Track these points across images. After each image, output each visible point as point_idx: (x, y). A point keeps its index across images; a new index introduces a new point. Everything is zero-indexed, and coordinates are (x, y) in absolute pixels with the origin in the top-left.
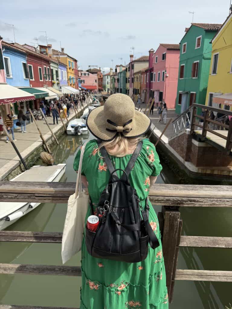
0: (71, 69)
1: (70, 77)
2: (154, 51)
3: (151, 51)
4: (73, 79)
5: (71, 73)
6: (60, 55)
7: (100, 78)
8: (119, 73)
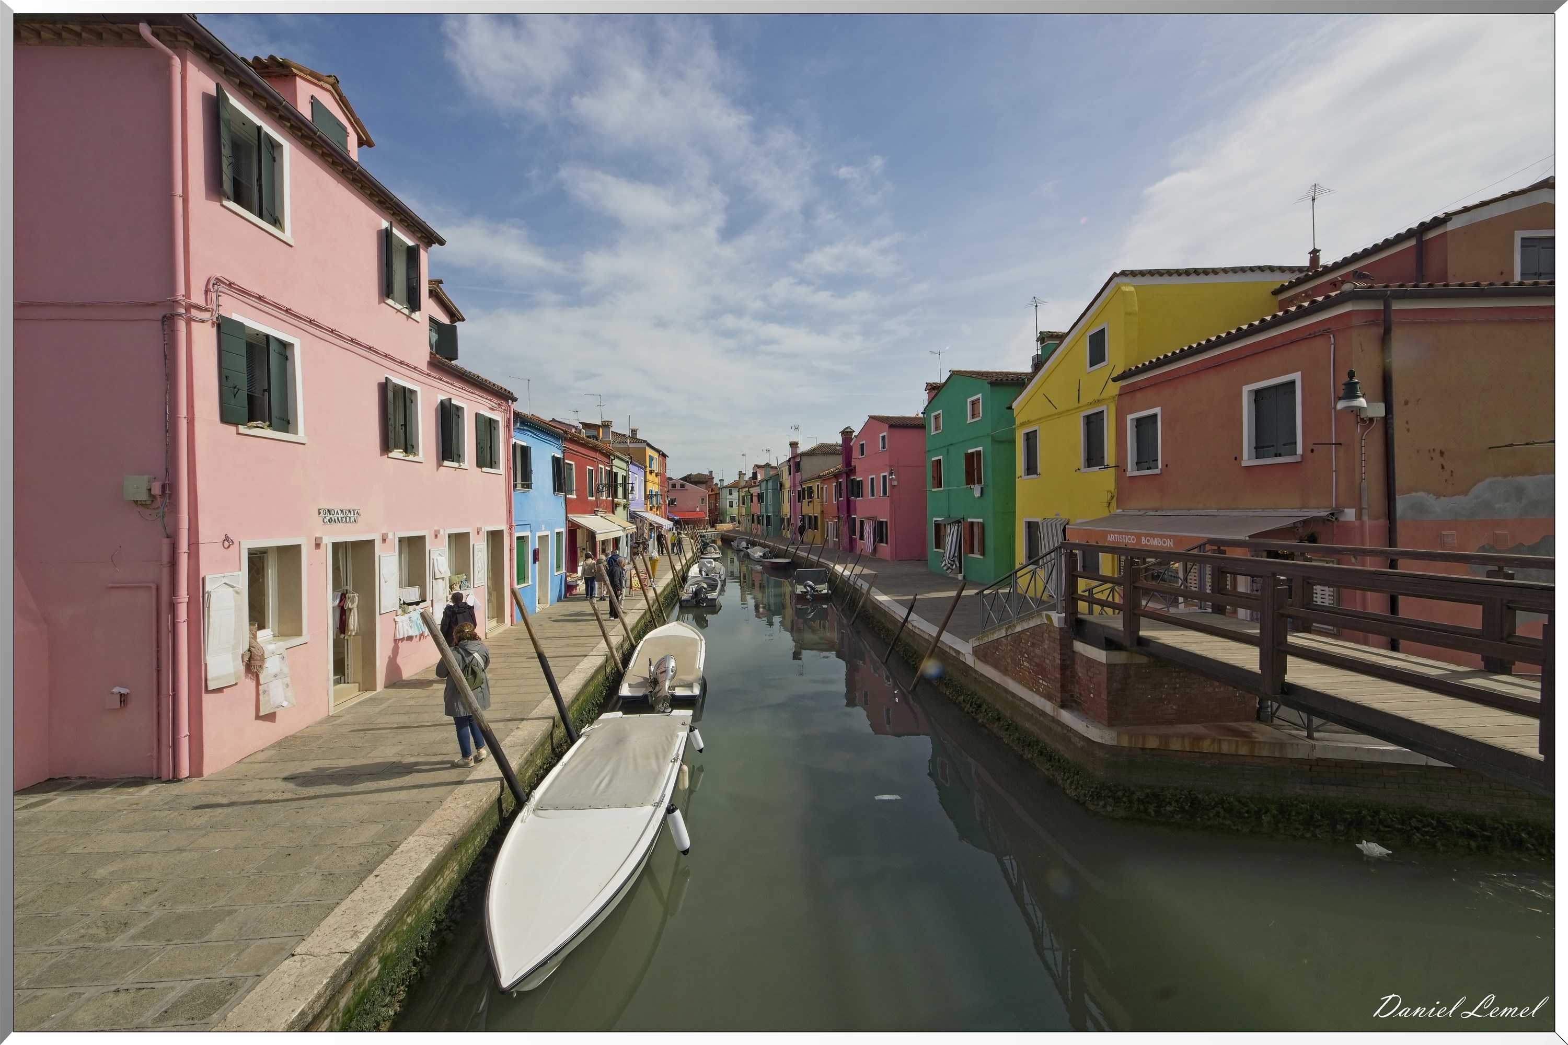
0: (654, 475)
1: (651, 491)
2: (854, 431)
3: (847, 432)
4: (656, 495)
5: (654, 483)
6: (630, 442)
7: (713, 493)
8: (762, 481)
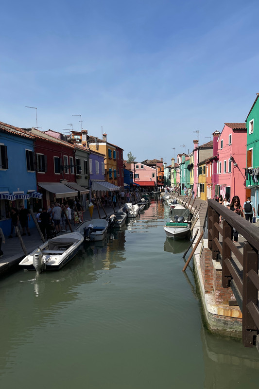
0: (112, 160)
3: (216, 134)
4: (114, 172)
5: (112, 165)
7: (161, 171)
8: (181, 164)
